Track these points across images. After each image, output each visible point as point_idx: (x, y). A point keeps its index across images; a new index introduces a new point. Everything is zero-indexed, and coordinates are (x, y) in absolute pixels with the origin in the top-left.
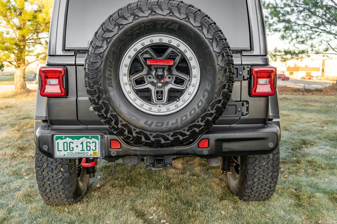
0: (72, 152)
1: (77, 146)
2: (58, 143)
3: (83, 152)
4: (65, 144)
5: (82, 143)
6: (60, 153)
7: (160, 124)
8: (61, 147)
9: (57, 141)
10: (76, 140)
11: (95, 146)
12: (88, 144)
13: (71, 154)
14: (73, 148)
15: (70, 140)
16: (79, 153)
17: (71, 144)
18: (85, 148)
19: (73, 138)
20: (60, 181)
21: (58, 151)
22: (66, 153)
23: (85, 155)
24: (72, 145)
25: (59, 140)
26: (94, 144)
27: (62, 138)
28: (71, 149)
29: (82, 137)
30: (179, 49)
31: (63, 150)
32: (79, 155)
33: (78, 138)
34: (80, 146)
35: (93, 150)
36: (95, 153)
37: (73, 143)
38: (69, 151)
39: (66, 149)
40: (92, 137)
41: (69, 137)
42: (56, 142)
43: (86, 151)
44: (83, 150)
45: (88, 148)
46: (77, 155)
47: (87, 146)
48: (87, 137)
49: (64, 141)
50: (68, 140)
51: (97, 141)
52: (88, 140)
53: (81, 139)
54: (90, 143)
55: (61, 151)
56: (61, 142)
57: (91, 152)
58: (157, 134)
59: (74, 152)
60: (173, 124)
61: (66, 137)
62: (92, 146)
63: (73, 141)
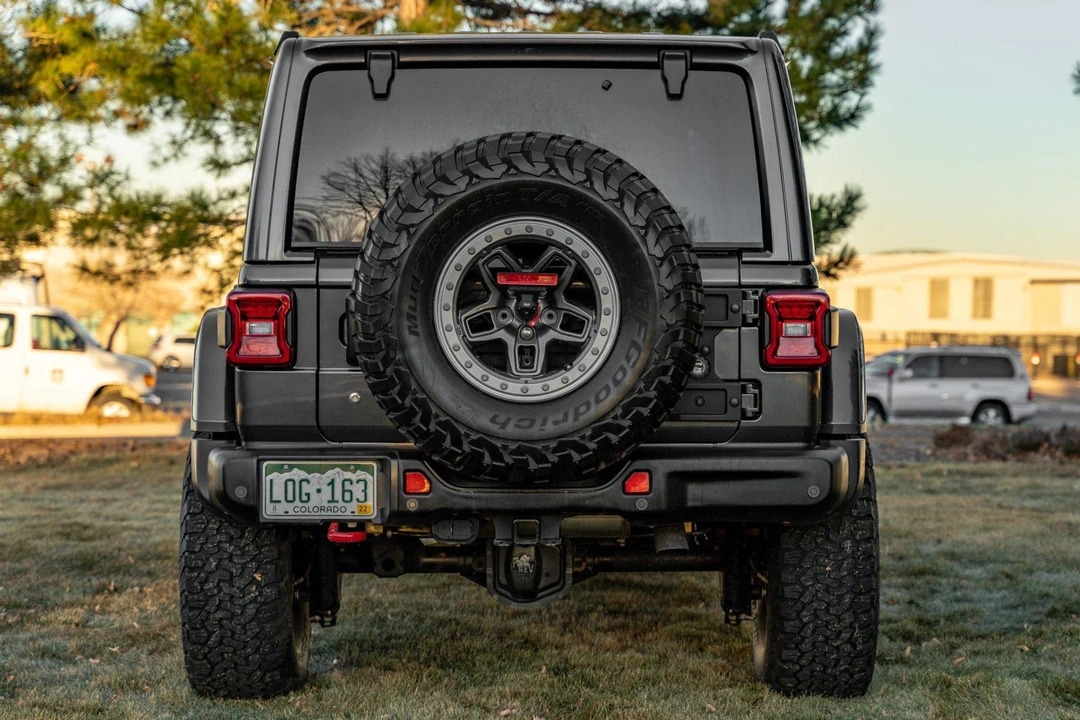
0: (306, 505)
1: (319, 491)
2: (271, 481)
3: (332, 505)
4: (290, 484)
5: (332, 483)
6: (275, 508)
7: (526, 423)
8: (278, 494)
9: (269, 477)
10: (317, 475)
11: (365, 491)
12: (348, 486)
13: (303, 509)
14: (308, 495)
15: (303, 474)
16: (322, 509)
17: (304, 484)
18: (338, 496)
19: (309, 469)
20: (251, 610)
21: (272, 501)
22: (289, 507)
23: (339, 513)
24: (306, 488)
25: (275, 474)
26: (362, 484)
27: (280, 469)
28: (305, 498)
29: (333, 467)
30: (570, 249)
31: (283, 500)
32: (323, 513)
33: (322, 470)
34: (327, 491)
35: (358, 500)
36: (363, 510)
37: (308, 482)
38: (297, 503)
39: (290, 498)
40: (357, 467)
41: (300, 467)
42: (266, 480)
43: (341, 503)
44: (333, 501)
45: (347, 496)
46: (319, 513)
47: (344, 491)
48: (345, 468)
49: (287, 475)
50: (298, 474)
51: (369, 477)
52: (348, 475)
53: (330, 473)
54: (351, 483)
55: (280, 502)
56: (279, 479)
57: (353, 506)
58: (519, 447)
59: (311, 504)
60: (556, 423)
61: (291, 468)
62: (358, 490)
63: (309, 477)
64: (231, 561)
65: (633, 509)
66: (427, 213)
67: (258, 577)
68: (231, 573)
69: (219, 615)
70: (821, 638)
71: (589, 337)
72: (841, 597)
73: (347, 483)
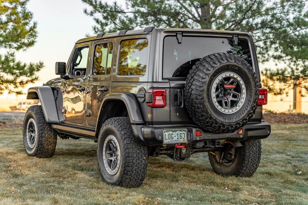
0: (172, 140)
1: (175, 136)
4: (169, 135)
5: (178, 134)
6: (166, 141)
7: (229, 119)
8: (167, 138)
9: (165, 134)
10: (175, 132)
12: (181, 135)
14: (173, 137)
15: (172, 133)
16: (176, 140)
17: (172, 135)
18: (179, 138)
19: (173, 131)
21: (165, 139)
23: (179, 141)
26: (184, 134)
27: (167, 131)
28: (172, 138)
29: (178, 131)
30: (237, 79)
31: (168, 139)
33: (176, 131)
34: (177, 136)
35: (183, 138)
36: (184, 140)
38: (171, 139)
39: (169, 138)
40: (183, 130)
41: (171, 131)
42: (164, 134)
43: (180, 139)
44: (178, 139)
45: (181, 138)
46: (175, 142)
47: (180, 136)
48: (180, 131)
49: (168, 133)
50: (171, 133)
51: (185, 133)
52: (181, 132)
53: (177, 132)
56: (167, 134)
57: (182, 140)
58: (229, 124)
59: (173, 140)
60: (235, 119)
61: (169, 131)
62: (183, 136)
63: (173, 133)
64: (139, 154)
65: (240, 138)
66: (212, 71)
67: (144, 158)
68: (139, 157)
69: (136, 167)
70: (252, 164)
71: (240, 99)
72: (257, 155)
73: (181, 134)
